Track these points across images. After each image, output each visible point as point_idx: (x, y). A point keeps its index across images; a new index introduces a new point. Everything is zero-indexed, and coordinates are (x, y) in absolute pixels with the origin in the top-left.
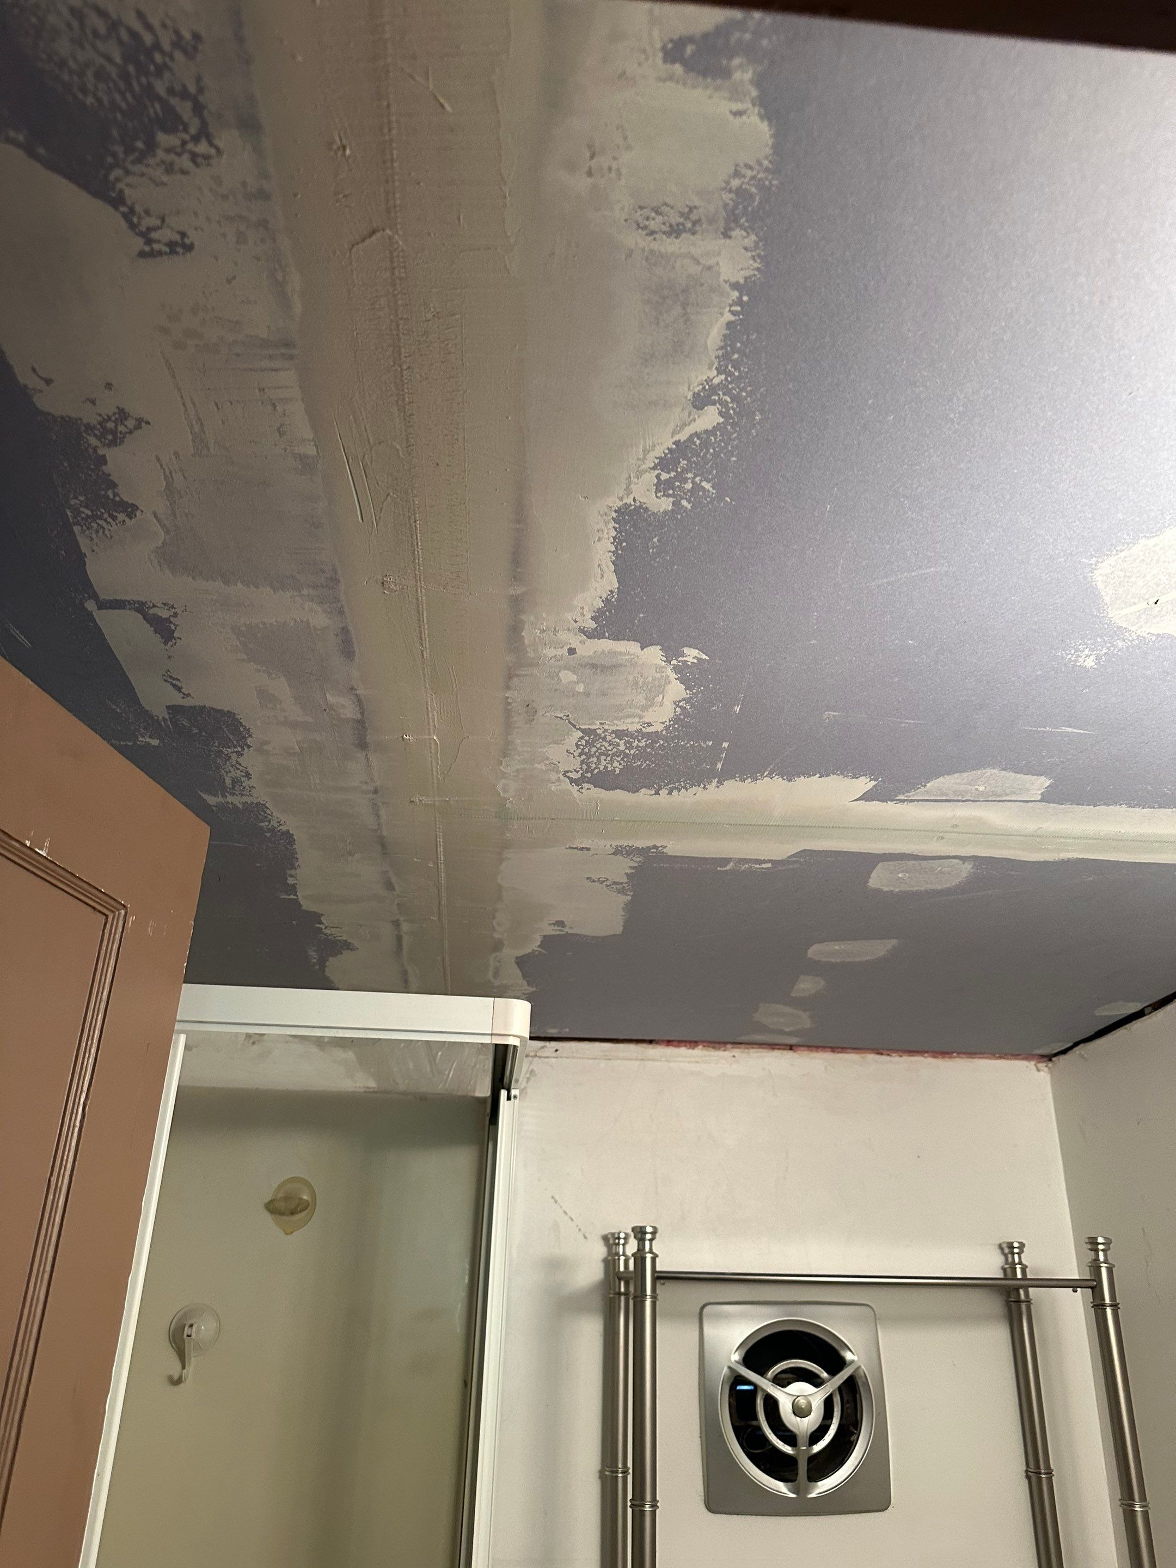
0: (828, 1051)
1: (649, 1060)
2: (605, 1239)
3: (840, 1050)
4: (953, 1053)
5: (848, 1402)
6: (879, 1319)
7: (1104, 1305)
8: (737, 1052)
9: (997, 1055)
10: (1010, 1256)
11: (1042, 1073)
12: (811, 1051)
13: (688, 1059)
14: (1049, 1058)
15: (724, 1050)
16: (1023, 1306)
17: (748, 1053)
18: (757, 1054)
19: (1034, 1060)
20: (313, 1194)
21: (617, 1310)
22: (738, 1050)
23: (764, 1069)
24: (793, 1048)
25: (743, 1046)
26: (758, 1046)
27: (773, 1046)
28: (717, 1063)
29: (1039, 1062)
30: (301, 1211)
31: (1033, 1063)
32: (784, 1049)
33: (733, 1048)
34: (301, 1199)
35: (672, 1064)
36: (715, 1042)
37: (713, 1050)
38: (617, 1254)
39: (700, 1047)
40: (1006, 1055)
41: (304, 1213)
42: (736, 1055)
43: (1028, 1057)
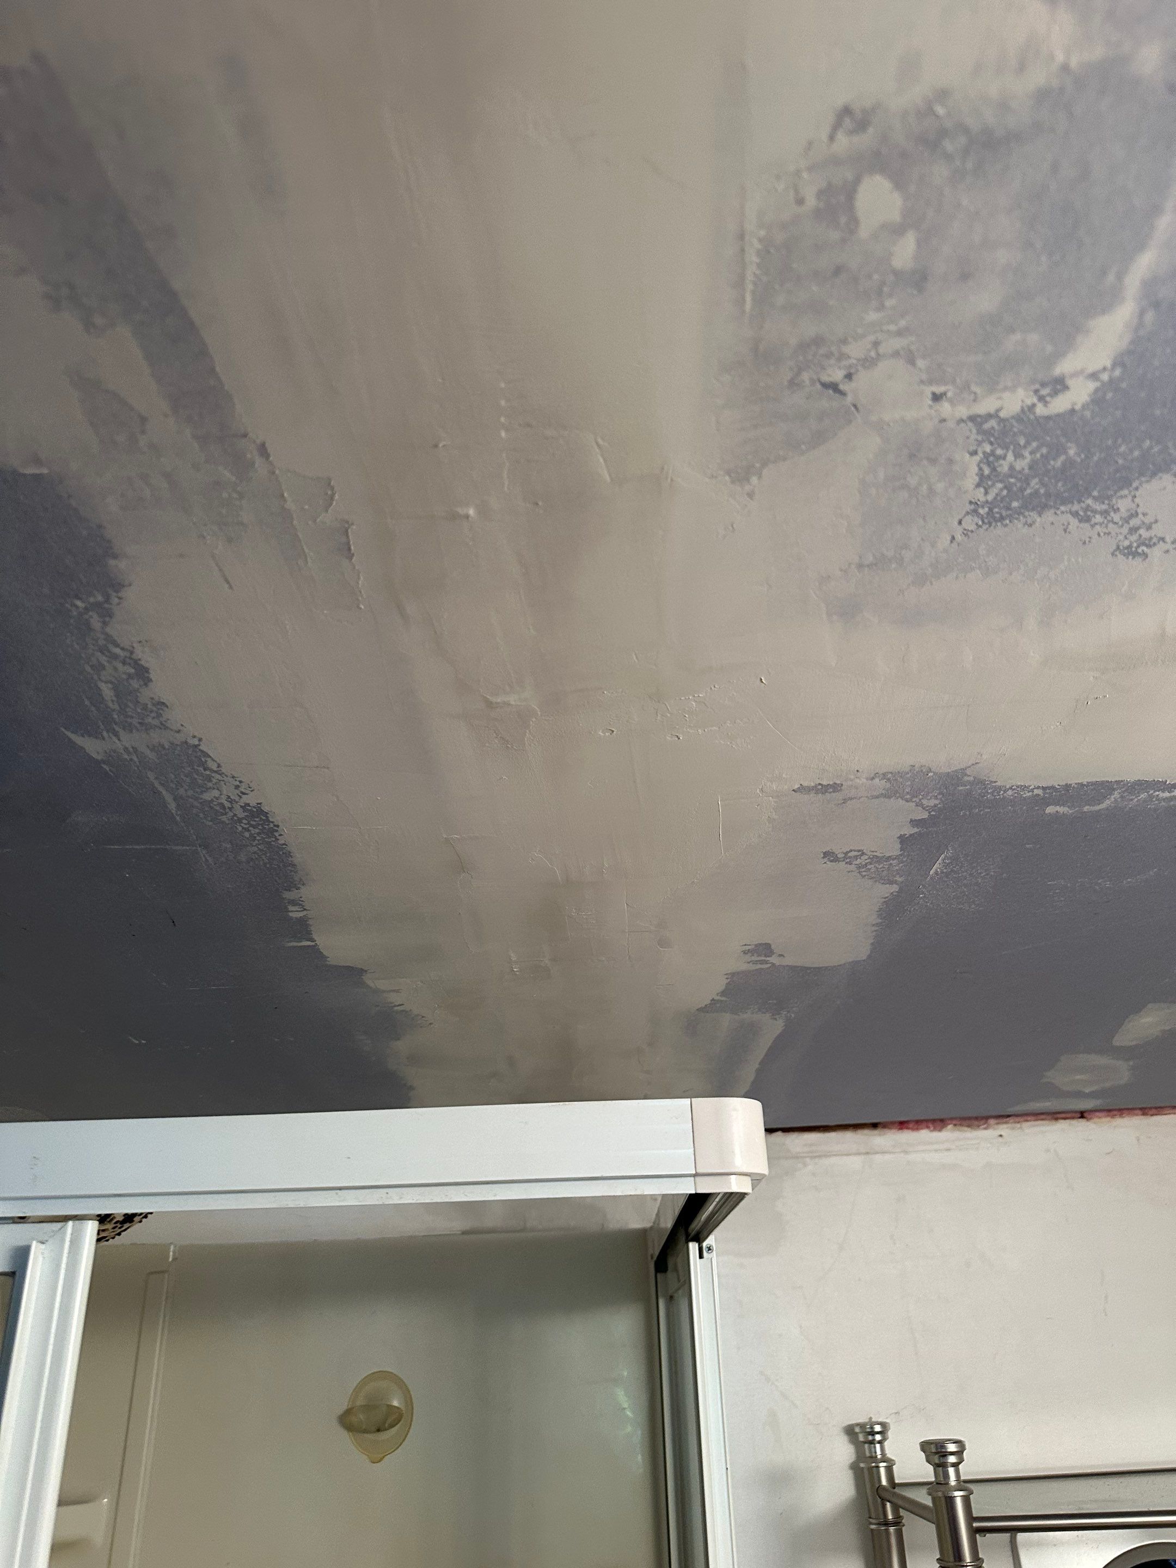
0: (1137, 1115)
1: (877, 1153)
2: (850, 1431)
3: (1154, 1111)
8: (1004, 1129)
12: (1113, 1117)
13: (936, 1147)
15: (985, 1129)
17: (1021, 1128)
18: (1032, 1130)
20: (408, 1398)
21: (885, 1550)
22: (1005, 1126)
23: (1048, 1151)
24: (1085, 1115)
25: (1011, 1120)
26: (1033, 1118)
27: (1056, 1116)
28: (977, 1149)
30: (392, 1426)
32: (1073, 1118)
33: (998, 1124)
34: (390, 1407)
35: (911, 1157)
36: (970, 1118)
37: (969, 1129)
38: (873, 1458)
39: (950, 1127)
41: (394, 1430)
42: (1002, 1133)
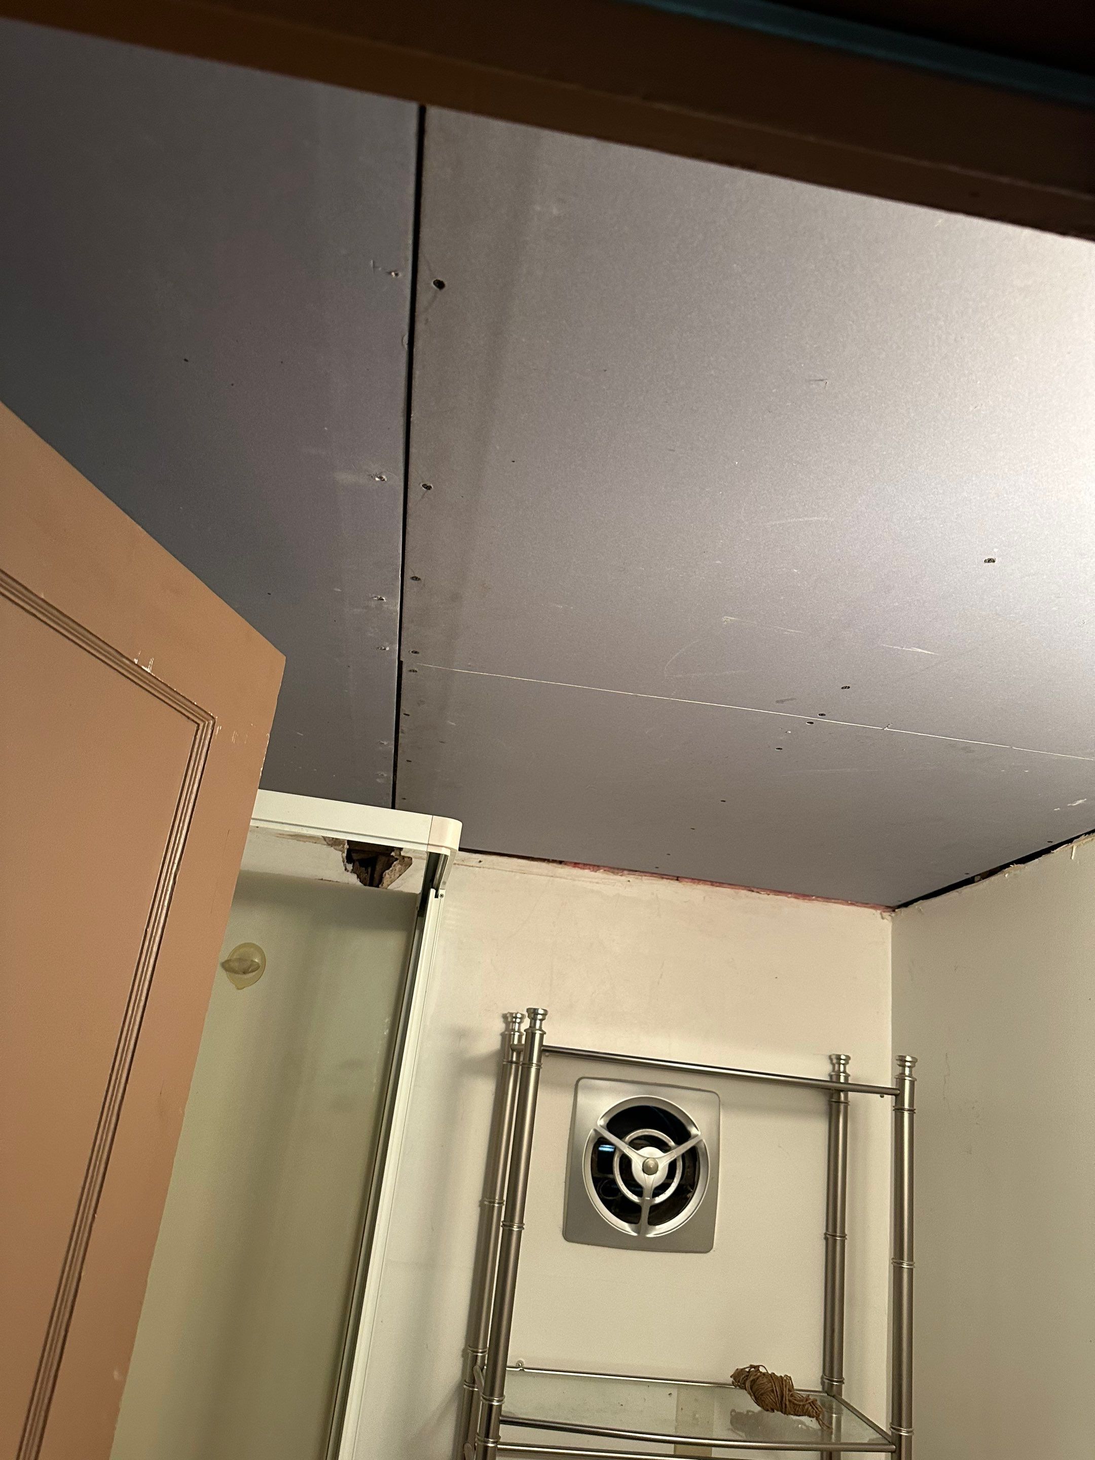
0: (708, 885)
1: (558, 877)
2: (505, 1017)
3: (718, 884)
4: (813, 896)
5: (689, 1167)
6: (723, 1105)
7: (903, 1109)
8: (632, 878)
9: (849, 902)
10: (837, 1066)
11: (885, 921)
12: (694, 883)
13: (590, 880)
14: (893, 909)
15: (621, 876)
16: (842, 1107)
17: (641, 879)
18: (648, 881)
19: (879, 909)
20: (264, 959)
21: (508, 1076)
22: (633, 876)
23: (652, 894)
24: (679, 879)
25: (637, 873)
26: (650, 875)
27: (662, 876)
28: (614, 885)
29: (884, 912)
30: (252, 971)
31: (879, 912)
32: (672, 879)
33: (629, 874)
34: (252, 961)
35: (576, 882)
36: (614, 868)
37: (612, 874)
38: (513, 1030)
39: (601, 870)
40: (857, 902)
41: (254, 973)
42: (630, 880)
43: (875, 907)
